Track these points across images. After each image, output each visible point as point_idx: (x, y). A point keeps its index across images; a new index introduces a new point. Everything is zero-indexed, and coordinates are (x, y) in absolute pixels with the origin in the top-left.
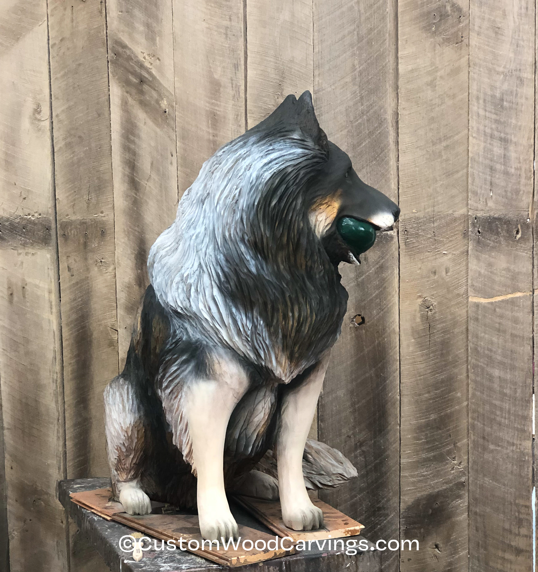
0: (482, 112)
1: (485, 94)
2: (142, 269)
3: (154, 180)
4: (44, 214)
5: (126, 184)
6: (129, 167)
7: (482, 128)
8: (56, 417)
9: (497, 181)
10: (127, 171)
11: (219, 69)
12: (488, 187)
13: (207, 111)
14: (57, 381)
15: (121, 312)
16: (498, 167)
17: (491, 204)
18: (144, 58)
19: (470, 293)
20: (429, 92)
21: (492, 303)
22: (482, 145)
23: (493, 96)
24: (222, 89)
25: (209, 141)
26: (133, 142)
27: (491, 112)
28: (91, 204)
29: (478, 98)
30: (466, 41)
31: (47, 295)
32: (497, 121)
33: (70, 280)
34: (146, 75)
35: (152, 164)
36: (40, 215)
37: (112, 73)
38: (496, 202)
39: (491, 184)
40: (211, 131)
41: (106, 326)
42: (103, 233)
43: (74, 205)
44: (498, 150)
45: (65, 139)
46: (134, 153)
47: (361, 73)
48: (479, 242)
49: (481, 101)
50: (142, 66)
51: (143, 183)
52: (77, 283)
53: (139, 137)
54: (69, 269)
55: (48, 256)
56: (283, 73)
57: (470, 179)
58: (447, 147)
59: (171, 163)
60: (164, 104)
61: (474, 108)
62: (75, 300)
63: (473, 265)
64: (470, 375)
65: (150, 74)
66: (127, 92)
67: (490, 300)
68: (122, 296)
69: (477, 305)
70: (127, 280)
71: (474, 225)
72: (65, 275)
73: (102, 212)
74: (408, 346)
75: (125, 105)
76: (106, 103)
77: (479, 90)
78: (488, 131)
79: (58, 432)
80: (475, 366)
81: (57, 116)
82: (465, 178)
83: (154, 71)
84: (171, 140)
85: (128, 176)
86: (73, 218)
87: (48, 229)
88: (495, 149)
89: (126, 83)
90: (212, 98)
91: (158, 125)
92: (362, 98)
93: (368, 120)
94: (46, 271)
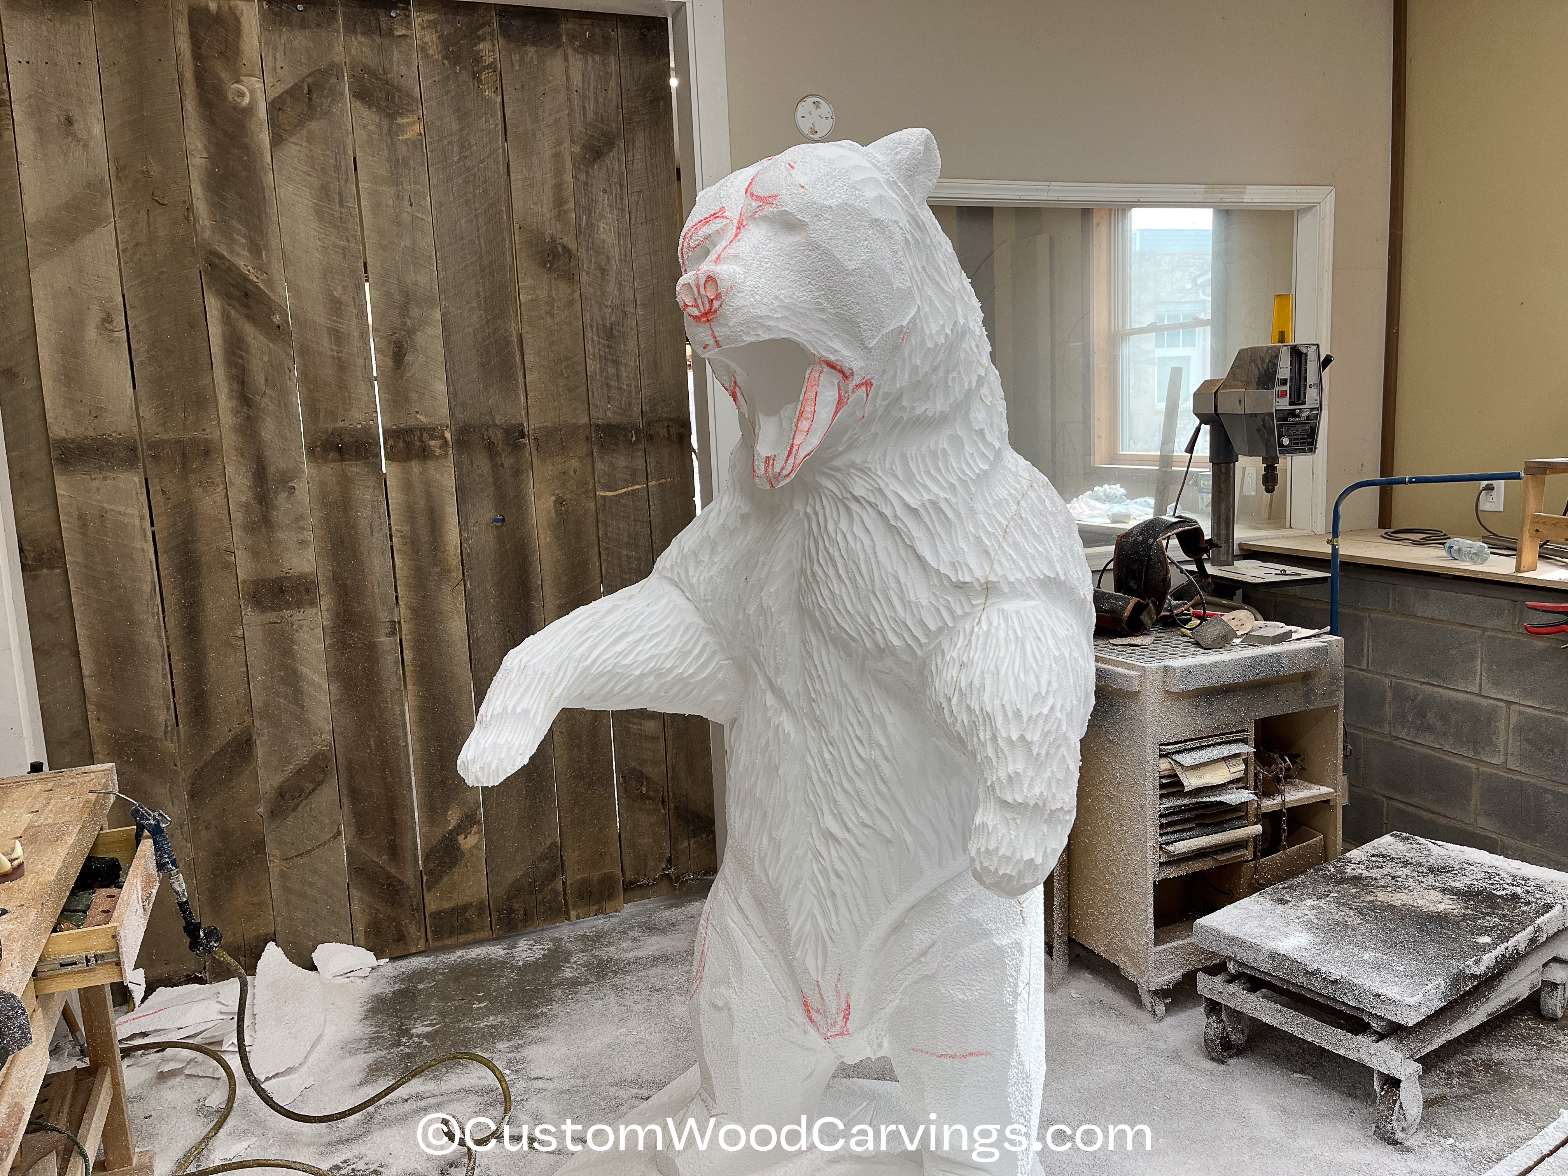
0: (596, 338)
1: (598, 324)
2: (262, 487)
3: (271, 396)
4: (126, 433)
5: (235, 401)
6: (238, 383)
7: (596, 351)
8: (159, 654)
9: (613, 395)
10: (235, 386)
11: (339, 287)
12: (606, 400)
13: (328, 328)
14: (158, 614)
15: (237, 533)
16: (613, 383)
17: (609, 413)
18: (249, 271)
19: (598, 488)
20: (549, 319)
21: (616, 495)
22: (598, 366)
23: (604, 326)
24: (343, 308)
25: (333, 357)
26: (242, 358)
27: (603, 339)
28: (188, 422)
29: (591, 327)
30: (576, 278)
31: (137, 522)
32: (609, 346)
33: (165, 504)
34: (252, 288)
35: (266, 380)
36: (120, 434)
37: (207, 284)
38: (613, 413)
39: (608, 397)
40: (334, 348)
41: (218, 549)
42: (207, 453)
43: (165, 423)
44: (611, 370)
45: (148, 352)
46: (243, 368)
47: (485, 300)
48: (602, 446)
49: (595, 329)
50: (246, 279)
51: (258, 398)
52: (176, 507)
53: (248, 352)
54: (163, 492)
55: (136, 479)
56: (408, 295)
57: (590, 393)
58: (567, 367)
59: (290, 379)
60: (277, 319)
61: (589, 335)
62: (175, 524)
63: (599, 465)
64: (603, 557)
65: (258, 287)
66: (229, 305)
67: (614, 493)
68: (238, 517)
69: (605, 497)
70: (243, 499)
71: (597, 431)
72: (157, 499)
73: (204, 430)
74: (546, 538)
75: (226, 319)
76: (202, 316)
77: (592, 320)
78: (602, 354)
79: (164, 669)
80: (606, 549)
81: (135, 326)
82: (585, 393)
83: (261, 285)
84: (288, 355)
85: (237, 392)
86: (165, 437)
87: (134, 450)
88: (609, 369)
89: (225, 295)
90: (333, 316)
91: (272, 341)
92: (488, 322)
93: (496, 342)
94: (134, 496)
